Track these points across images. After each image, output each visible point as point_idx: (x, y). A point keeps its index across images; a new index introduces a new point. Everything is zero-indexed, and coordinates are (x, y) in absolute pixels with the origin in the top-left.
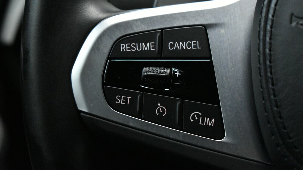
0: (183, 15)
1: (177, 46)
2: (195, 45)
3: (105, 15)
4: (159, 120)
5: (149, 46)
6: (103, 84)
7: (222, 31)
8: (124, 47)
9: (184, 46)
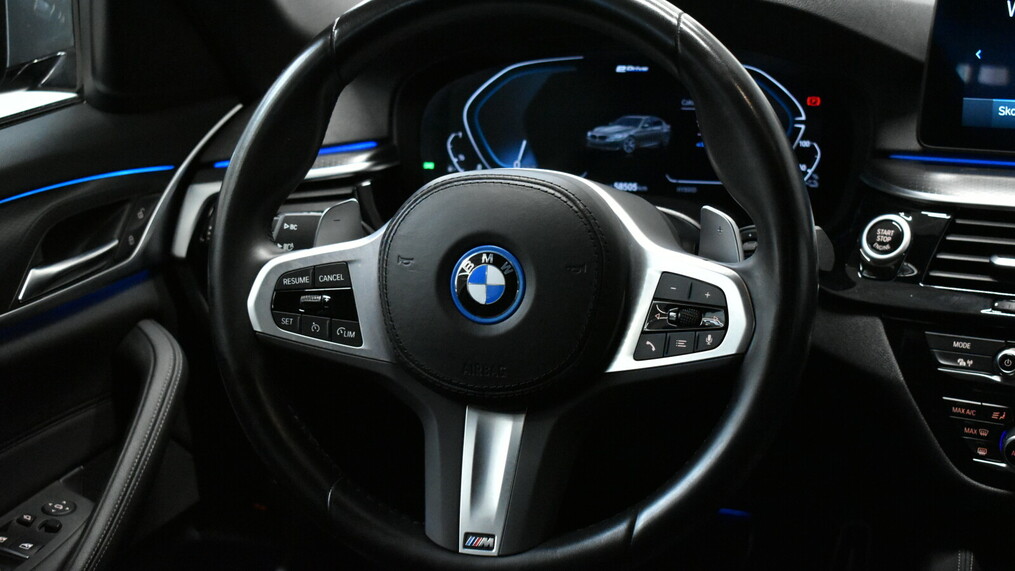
0: (330, 255)
1: (325, 279)
2: (339, 277)
3: (271, 256)
4: (314, 335)
5: (305, 280)
6: (272, 310)
7: (360, 265)
8: (286, 281)
9: (330, 278)
